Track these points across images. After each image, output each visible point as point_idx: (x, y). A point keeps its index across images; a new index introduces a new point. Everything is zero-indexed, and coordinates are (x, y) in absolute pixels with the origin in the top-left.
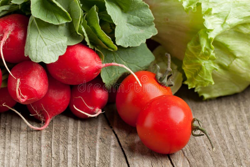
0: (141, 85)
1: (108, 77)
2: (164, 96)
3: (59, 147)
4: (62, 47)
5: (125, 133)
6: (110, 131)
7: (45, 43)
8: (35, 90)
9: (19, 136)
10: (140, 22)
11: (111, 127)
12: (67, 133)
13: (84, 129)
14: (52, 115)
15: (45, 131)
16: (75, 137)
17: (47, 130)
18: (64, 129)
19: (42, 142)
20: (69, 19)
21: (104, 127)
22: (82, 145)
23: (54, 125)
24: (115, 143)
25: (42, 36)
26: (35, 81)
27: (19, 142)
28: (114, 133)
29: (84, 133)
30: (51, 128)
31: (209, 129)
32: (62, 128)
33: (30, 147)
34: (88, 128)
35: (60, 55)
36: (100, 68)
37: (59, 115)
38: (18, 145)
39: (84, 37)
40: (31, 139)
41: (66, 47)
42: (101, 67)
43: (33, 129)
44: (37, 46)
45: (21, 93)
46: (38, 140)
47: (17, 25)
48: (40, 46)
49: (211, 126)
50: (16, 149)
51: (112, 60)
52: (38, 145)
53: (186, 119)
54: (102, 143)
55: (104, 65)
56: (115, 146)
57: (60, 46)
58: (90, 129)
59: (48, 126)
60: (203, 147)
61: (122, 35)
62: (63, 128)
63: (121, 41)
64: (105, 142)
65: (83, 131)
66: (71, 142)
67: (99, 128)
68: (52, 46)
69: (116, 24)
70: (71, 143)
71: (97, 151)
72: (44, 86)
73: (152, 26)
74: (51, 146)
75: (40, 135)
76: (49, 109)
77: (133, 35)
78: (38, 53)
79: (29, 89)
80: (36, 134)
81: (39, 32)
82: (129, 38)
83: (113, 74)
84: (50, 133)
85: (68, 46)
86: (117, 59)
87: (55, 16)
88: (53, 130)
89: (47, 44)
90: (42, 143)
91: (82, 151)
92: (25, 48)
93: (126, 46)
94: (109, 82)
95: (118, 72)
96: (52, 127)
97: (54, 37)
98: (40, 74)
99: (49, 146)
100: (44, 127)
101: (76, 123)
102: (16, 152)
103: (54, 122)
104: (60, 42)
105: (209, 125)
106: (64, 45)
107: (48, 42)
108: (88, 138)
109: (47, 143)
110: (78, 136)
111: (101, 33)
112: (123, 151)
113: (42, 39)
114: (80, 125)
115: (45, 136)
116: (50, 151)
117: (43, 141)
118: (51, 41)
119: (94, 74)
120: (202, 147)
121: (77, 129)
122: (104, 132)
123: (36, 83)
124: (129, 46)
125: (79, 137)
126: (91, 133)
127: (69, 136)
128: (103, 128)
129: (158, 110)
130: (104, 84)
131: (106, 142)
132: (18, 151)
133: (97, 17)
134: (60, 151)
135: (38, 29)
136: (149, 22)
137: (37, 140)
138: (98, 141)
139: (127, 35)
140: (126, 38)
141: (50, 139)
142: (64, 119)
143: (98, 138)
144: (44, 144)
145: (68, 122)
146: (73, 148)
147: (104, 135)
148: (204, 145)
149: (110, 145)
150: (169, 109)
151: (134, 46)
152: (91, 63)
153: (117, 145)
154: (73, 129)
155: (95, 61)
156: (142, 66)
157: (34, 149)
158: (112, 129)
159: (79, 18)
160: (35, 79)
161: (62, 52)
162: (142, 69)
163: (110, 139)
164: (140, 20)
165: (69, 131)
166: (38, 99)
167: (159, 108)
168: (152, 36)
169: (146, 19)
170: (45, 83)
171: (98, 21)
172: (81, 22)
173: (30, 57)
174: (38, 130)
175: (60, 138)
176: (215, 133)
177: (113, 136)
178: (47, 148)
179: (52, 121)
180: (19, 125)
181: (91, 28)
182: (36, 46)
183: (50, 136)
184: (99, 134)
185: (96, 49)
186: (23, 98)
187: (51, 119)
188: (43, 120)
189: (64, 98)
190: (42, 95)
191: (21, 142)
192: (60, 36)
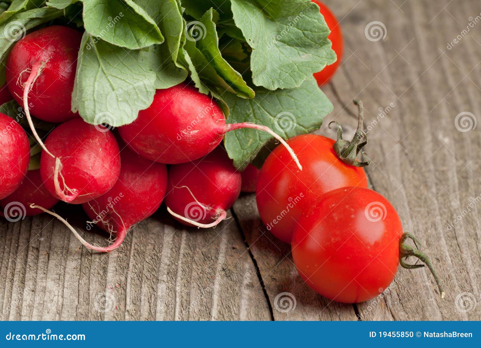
0: (300, 167)
1: (240, 148)
2: (345, 190)
3: (141, 287)
4: (145, 93)
5: (272, 258)
6: (244, 253)
7: (111, 86)
8: (93, 177)
9: (64, 264)
10: (301, 38)
11: (247, 245)
12: (159, 259)
13: (192, 249)
14: (131, 222)
15: (116, 255)
16: (173, 267)
17: (121, 252)
18: (154, 249)
19: (107, 278)
20: (159, 39)
21: (232, 244)
22: (186, 285)
23: (134, 240)
24: (251, 279)
25: (105, 72)
26: (92, 160)
27: (64, 277)
28: (252, 256)
29: (193, 257)
30: (129, 248)
31: (439, 248)
32: (150, 247)
33: (83, 289)
34: (201, 247)
35: (141, 109)
36: (221, 133)
37: (147, 219)
38: (61, 283)
39: (190, 73)
40: (87, 271)
41: (154, 93)
42: (223, 130)
43: (92, 250)
44: (96, 92)
45: (65, 185)
46: (102, 273)
47: (58, 50)
48: (102, 92)
49: (443, 242)
50: (56, 293)
51: (247, 114)
52: (101, 284)
53: (387, 235)
54: (225, 279)
55: (229, 126)
56: (250, 286)
57: (141, 91)
58: (204, 250)
59: (123, 242)
60: (424, 286)
61: (266, 66)
62: (152, 248)
63: (263, 79)
64: (232, 277)
65: (191, 253)
66: (165, 278)
67: (223, 247)
68: (125, 91)
69: (252, 47)
70: (165, 280)
71: (216, 297)
72: (111, 168)
73: (326, 46)
74: (126, 285)
75: (106, 263)
76: (123, 211)
77: (288, 66)
78: (98, 106)
79: (81, 175)
80: (97, 260)
81: (101, 63)
82: (279, 71)
83: (249, 141)
84: (125, 258)
85: (158, 91)
86: (257, 111)
87: (131, 32)
88: (132, 252)
89: (115, 88)
90: (107, 281)
91: (185, 297)
92: (73, 94)
93: (274, 88)
94: (240, 157)
95: (260, 137)
96: (131, 246)
97: (130, 72)
98: (104, 146)
99: (122, 286)
100: (113, 247)
101: (178, 236)
102: (55, 299)
103: (134, 234)
104: (141, 84)
105: (439, 239)
106: (148, 90)
107: (116, 83)
108: (200, 267)
109: (118, 278)
110: (180, 265)
111: (223, 65)
112: (267, 296)
113: (106, 77)
114: (186, 240)
115: (115, 265)
116: (123, 296)
117: (110, 275)
118: (123, 82)
119: (210, 144)
120: (422, 287)
121: (179, 249)
122: (232, 256)
123: (94, 164)
124: (280, 87)
125: (182, 267)
126: (206, 257)
127: (162, 265)
128: (230, 246)
129: (332, 218)
130: (232, 160)
131: (235, 277)
132: (60, 297)
133: (215, 33)
134: (143, 298)
135: (98, 57)
136: (319, 39)
137: (99, 274)
138: (218, 274)
139: (276, 66)
140: (274, 71)
141: (125, 271)
142: (155, 227)
143: (219, 268)
144: (112, 282)
145: (162, 234)
146: (168, 291)
147: (230, 263)
148: (427, 283)
149: (241, 282)
150: (353, 216)
151: (288, 87)
152: (203, 122)
153: (255, 282)
154: (172, 249)
155: (211, 119)
156: (306, 124)
157: (91, 292)
158: (248, 248)
159: (178, 37)
160: (93, 155)
161: (145, 103)
162: (306, 130)
163: (243, 271)
164: (302, 35)
165: (163, 253)
166: (99, 195)
167: (334, 215)
168: (325, 66)
169: (314, 33)
170: (114, 163)
171: (216, 40)
172: (182, 43)
173: (81, 114)
174: (103, 253)
175: (143, 269)
176: (451, 256)
177: (248, 265)
178: (118, 291)
179: (132, 233)
180: (66, 242)
181: (203, 52)
182: (94, 91)
183: (125, 264)
184: (221, 259)
185: (213, 95)
186: (70, 194)
187: (129, 230)
188: (112, 231)
189: (153, 189)
190: (107, 186)
191: (67, 277)
192: (141, 70)
